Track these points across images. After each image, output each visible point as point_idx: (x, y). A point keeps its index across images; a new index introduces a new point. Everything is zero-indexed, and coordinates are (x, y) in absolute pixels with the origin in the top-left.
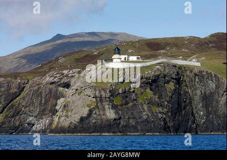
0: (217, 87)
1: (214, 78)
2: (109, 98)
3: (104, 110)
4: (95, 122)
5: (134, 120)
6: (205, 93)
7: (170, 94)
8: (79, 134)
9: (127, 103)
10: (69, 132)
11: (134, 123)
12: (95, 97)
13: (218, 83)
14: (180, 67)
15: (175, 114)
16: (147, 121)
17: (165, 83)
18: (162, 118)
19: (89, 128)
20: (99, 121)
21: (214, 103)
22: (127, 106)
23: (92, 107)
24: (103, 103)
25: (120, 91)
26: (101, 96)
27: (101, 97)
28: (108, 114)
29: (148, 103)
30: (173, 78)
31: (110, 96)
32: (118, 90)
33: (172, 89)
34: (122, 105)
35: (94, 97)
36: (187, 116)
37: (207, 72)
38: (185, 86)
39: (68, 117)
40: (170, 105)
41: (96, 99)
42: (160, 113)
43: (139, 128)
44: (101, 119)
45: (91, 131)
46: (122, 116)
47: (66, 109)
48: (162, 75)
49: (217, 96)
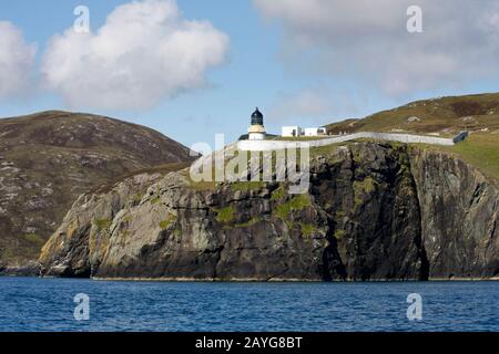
0: (464, 187)
1: (457, 169)
2: (207, 209)
3: (191, 232)
4: (168, 256)
5: (252, 251)
6: (441, 198)
7: (359, 202)
8: (137, 279)
9: (245, 219)
10: (118, 275)
11: (248, 259)
12: (177, 207)
13: (466, 179)
14: (403, 148)
15: (370, 241)
16: (280, 254)
17: (353, 179)
18: (319, 248)
19: (154, 267)
20: (176, 253)
21: (457, 218)
22: (244, 225)
23: (168, 226)
24: (191, 220)
25: (237, 196)
26: (189, 205)
27: (188, 207)
28: (195, 240)
29: (296, 220)
30: (373, 170)
31: (211, 205)
32: (233, 193)
33: (367, 190)
34: (233, 223)
35: (174, 208)
36: (402, 244)
37: (444, 157)
38: (408, 185)
39: (123, 245)
40: (356, 224)
41: (179, 212)
42: (317, 239)
43: (258, 267)
44: (181, 251)
45: (156, 272)
46: (226, 245)
47: (124, 230)
48: (348, 164)
49: (461, 204)
